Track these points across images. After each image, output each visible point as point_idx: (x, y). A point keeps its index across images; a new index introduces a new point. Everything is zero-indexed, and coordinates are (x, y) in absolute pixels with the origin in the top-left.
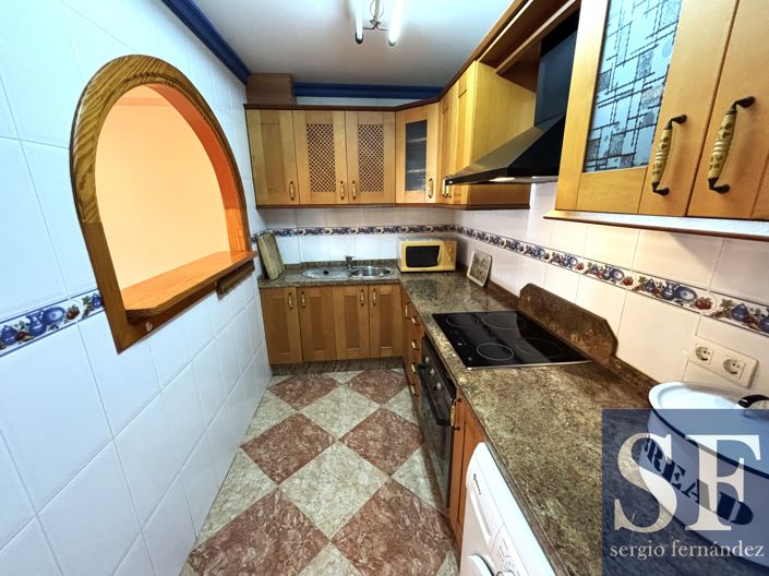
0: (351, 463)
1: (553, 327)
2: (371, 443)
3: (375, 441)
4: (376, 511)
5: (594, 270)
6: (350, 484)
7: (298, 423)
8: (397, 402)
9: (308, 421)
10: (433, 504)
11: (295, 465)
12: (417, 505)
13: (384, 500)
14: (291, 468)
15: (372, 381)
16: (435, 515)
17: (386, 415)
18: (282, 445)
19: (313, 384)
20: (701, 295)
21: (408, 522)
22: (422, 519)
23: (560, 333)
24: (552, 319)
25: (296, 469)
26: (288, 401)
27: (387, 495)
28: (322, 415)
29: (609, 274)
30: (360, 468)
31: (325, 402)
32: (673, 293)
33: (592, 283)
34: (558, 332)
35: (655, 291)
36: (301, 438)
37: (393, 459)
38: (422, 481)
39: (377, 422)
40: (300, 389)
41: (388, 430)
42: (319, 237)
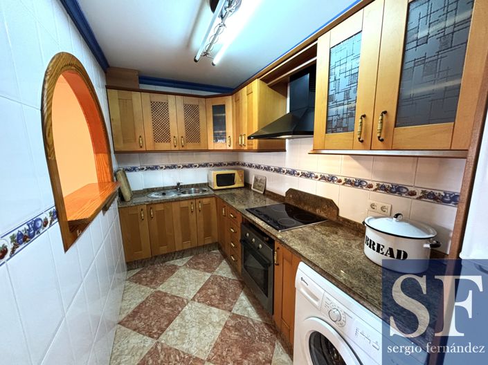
0: (204, 311)
1: (306, 208)
2: (213, 297)
3: (215, 294)
4: (229, 334)
5: (323, 178)
6: (207, 323)
7: (159, 298)
8: (221, 269)
9: (166, 294)
10: (260, 320)
11: (166, 323)
12: (251, 323)
13: (232, 326)
14: (163, 326)
15: (201, 261)
16: (263, 325)
17: (216, 278)
18: (152, 314)
19: (161, 270)
20: (369, 182)
21: (249, 334)
22: (257, 330)
23: (310, 210)
24: (305, 204)
25: (167, 326)
26: (146, 285)
27: (232, 323)
28: (174, 288)
29: (331, 179)
30: (210, 313)
31: (173, 280)
32: (358, 184)
33: (323, 184)
34: (309, 210)
35: (351, 184)
36: (164, 305)
37: (229, 302)
38: (249, 309)
39: (212, 284)
40: (152, 275)
41: (221, 287)
42: (156, 171)
